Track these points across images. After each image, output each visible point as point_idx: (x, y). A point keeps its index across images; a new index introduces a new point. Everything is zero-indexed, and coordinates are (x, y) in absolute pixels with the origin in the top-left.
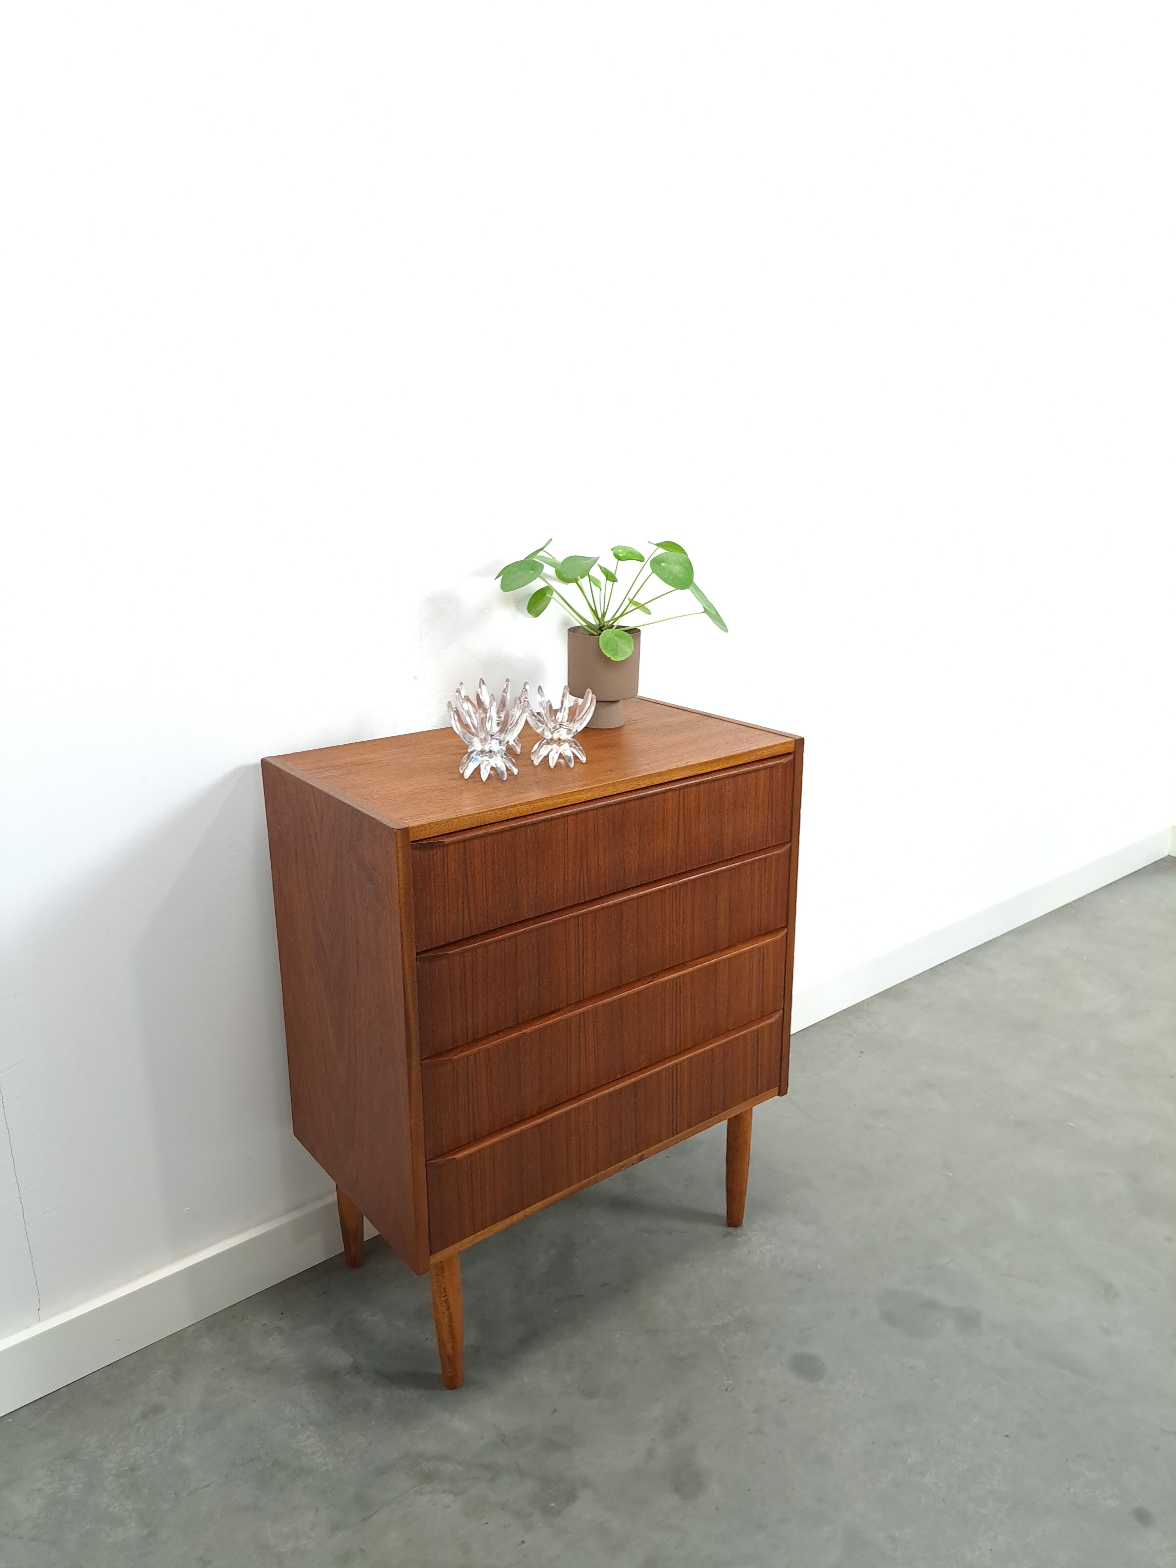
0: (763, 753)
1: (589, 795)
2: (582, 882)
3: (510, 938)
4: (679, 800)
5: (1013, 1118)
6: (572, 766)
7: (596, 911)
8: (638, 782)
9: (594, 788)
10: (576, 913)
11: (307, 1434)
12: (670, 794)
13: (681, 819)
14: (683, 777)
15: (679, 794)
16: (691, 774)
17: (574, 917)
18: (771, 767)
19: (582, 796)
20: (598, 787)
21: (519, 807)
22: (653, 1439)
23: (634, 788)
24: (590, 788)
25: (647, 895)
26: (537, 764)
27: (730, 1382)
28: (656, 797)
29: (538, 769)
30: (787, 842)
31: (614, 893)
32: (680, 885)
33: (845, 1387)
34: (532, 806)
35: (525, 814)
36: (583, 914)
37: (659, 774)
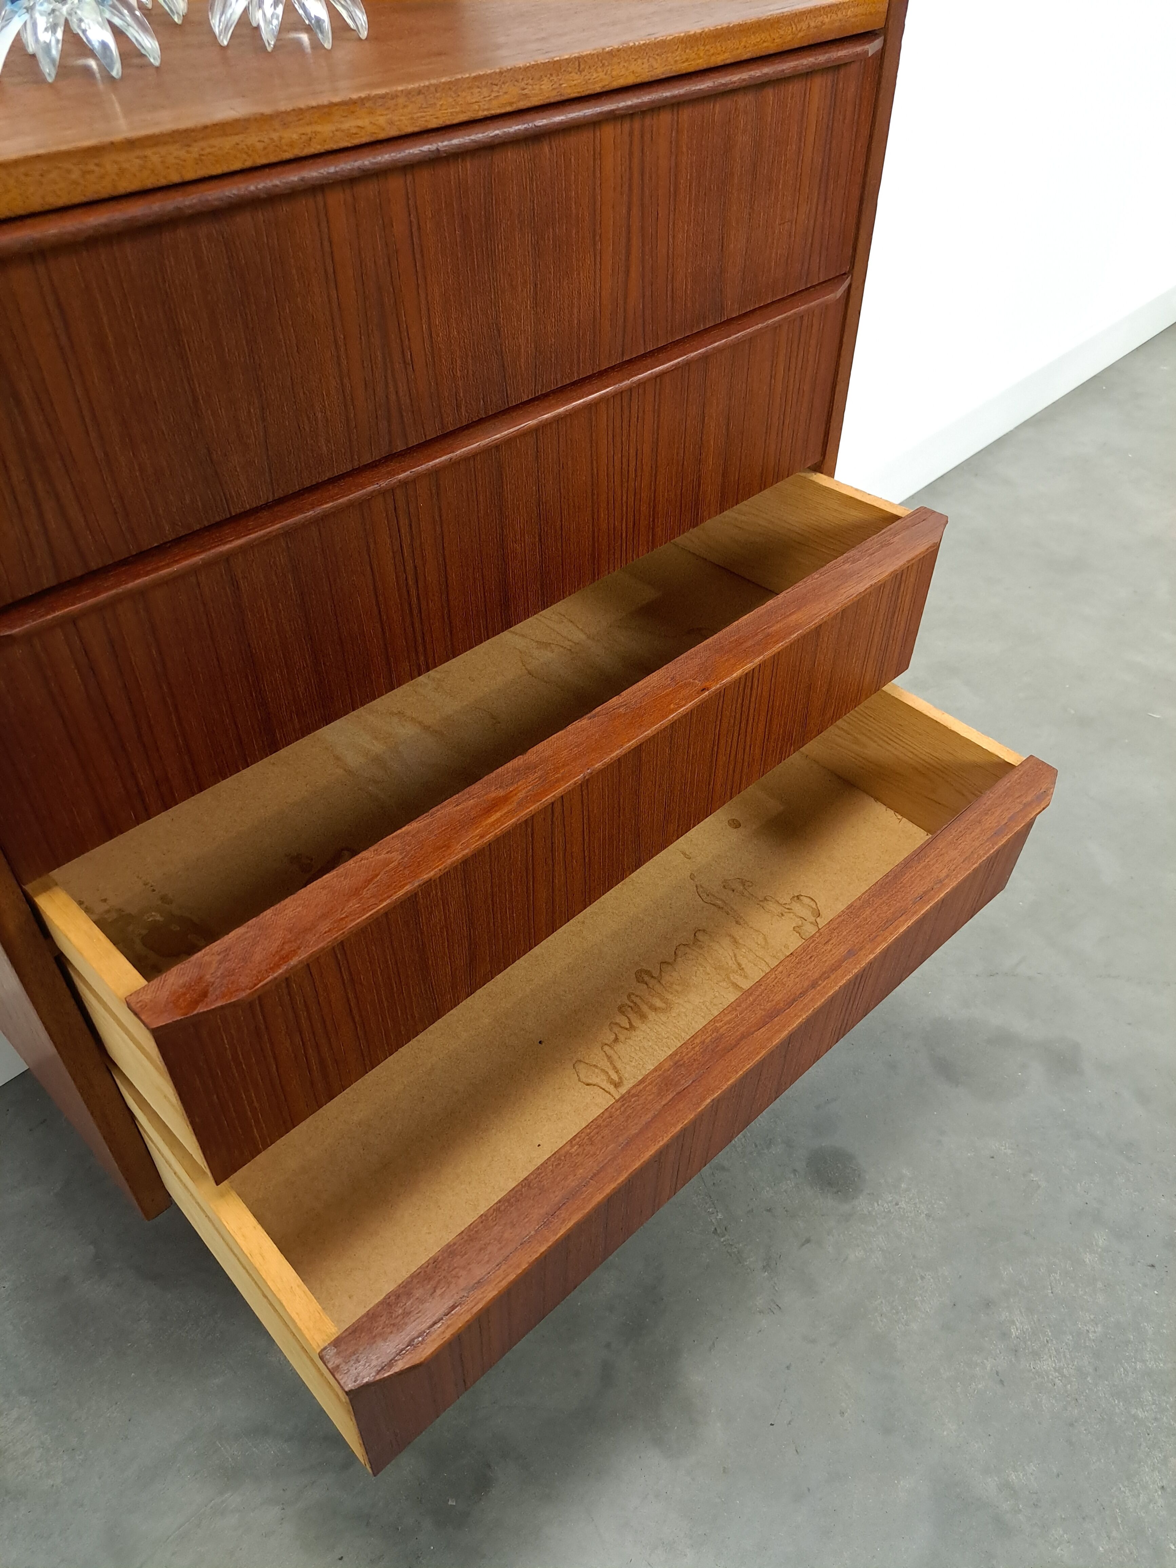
0: (823, 23)
1: (382, 120)
2: (393, 397)
3: (208, 565)
4: (631, 154)
5: (1073, 712)
6: (328, 45)
7: (436, 472)
8: (523, 84)
9: (394, 96)
10: (383, 484)
11: (15, 1414)
12: (608, 132)
13: (635, 211)
14: (639, 80)
15: (631, 134)
16: (660, 70)
17: (383, 493)
18: (836, 67)
19: (360, 123)
20: (408, 93)
21: (148, 152)
22: (608, 1345)
23: (511, 104)
24: (383, 97)
25: (558, 419)
26: (225, 43)
27: (720, 1216)
28: (573, 140)
29: (229, 52)
30: (845, 274)
31: (481, 421)
32: (630, 389)
33: (897, 1204)
34: (195, 149)
35: (175, 178)
36: (404, 483)
37: (579, 63)
